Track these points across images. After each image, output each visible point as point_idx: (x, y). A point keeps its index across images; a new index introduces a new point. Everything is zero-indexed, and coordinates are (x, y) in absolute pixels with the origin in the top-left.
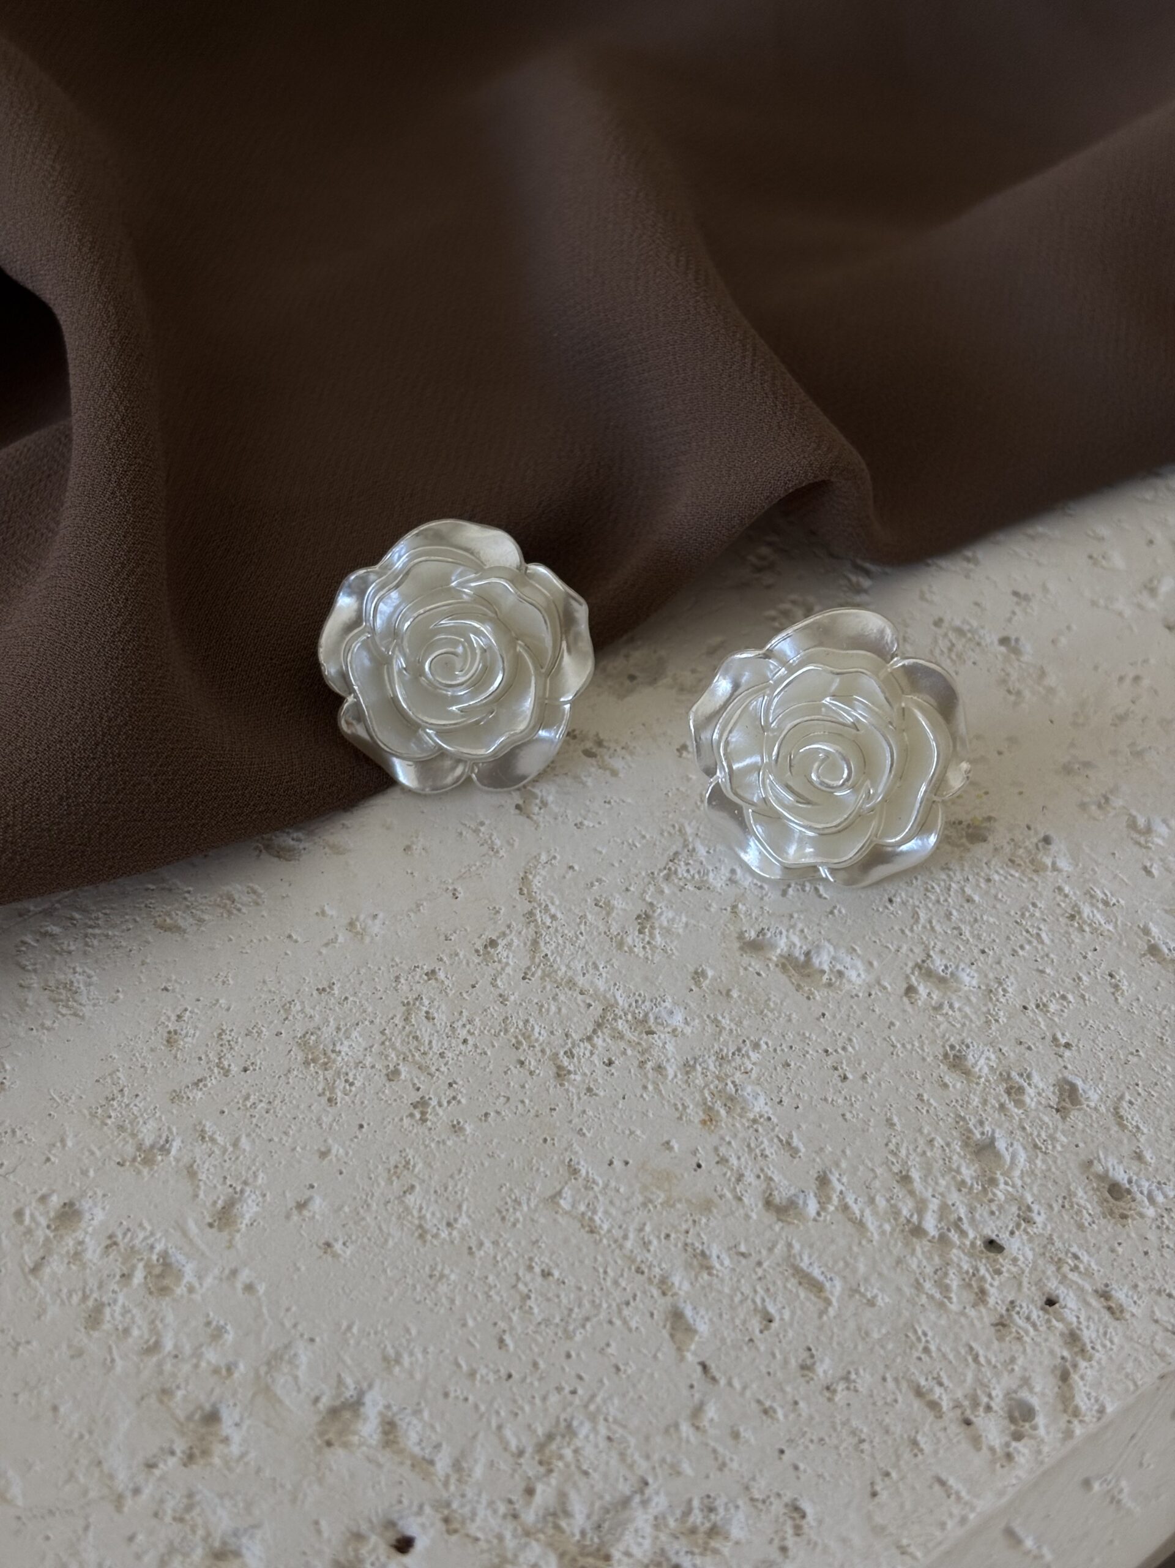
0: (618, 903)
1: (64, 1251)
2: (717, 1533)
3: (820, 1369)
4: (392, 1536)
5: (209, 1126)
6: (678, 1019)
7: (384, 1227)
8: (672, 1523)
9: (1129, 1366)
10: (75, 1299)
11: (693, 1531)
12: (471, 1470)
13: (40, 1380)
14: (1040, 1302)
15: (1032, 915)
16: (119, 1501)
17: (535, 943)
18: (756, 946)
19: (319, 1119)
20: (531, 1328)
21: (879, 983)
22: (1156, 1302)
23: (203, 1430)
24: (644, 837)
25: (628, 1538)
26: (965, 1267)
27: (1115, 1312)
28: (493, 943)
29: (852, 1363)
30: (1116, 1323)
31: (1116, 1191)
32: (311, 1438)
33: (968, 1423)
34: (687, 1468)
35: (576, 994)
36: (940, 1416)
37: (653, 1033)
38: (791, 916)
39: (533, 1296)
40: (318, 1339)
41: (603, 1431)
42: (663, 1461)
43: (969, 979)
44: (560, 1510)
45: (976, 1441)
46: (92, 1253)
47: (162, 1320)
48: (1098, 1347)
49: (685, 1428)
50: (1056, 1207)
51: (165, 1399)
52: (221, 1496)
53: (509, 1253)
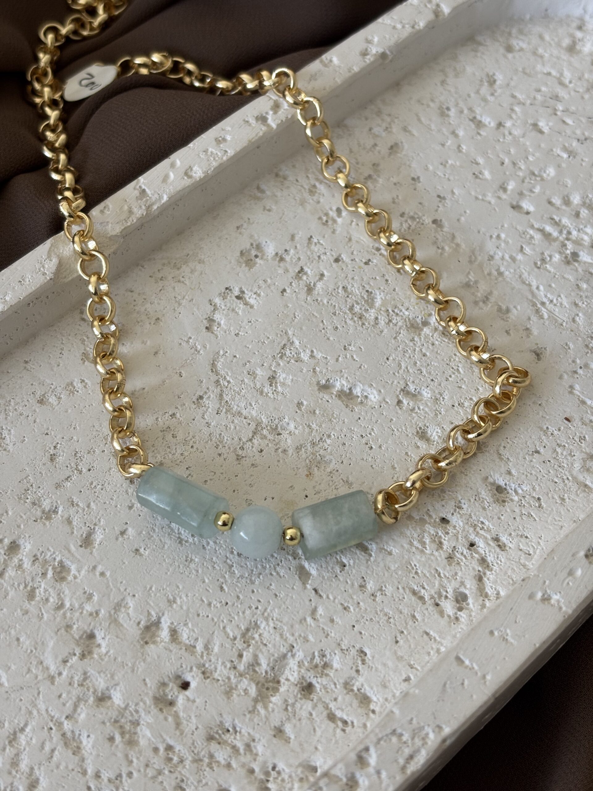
0: (259, 372)
1: (13, 565)
2: (327, 666)
3: (368, 587)
4: (179, 682)
5: (75, 500)
6: (292, 426)
7: (162, 539)
8: (306, 664)
9: (509, 572)
10: (21, 587)
11: (316, 666)
12: (213, 648)
13: (9, 627)
14: (467, 547)
15: (455, 360)
16: (52, 679)
17: (221, 395)
18: (326, 387)
19: (127, 491)
20: (235, 580)
21: (384, 400)
22: (520, 541)
23: (87, 643)
24: (268, 338)
25: (287, 672)
26: (432, 532)
27: (502, 547)
28: (201, 397)
29: (383, 582)
30: (502, 552)
31: (499, 489)
32: (138, 641)
33: (437, 605)
34: (311, 638)
35: (243, 419)
36: (424, 603)
37: (279, 434)
38: (341, 371)
39: (234, 565)
40: (137, 595)
41: (272, 625)
42: (300, 636)
43: (426, 394)
44: (255, 663)
45: (442, 613)
46: (27, 564)
47: (63, 593)
48: (495, 564)
49: (309, 619)
50: (472, 500)
51: (69, 630)
52: (99, 673)
53: (221, 546)
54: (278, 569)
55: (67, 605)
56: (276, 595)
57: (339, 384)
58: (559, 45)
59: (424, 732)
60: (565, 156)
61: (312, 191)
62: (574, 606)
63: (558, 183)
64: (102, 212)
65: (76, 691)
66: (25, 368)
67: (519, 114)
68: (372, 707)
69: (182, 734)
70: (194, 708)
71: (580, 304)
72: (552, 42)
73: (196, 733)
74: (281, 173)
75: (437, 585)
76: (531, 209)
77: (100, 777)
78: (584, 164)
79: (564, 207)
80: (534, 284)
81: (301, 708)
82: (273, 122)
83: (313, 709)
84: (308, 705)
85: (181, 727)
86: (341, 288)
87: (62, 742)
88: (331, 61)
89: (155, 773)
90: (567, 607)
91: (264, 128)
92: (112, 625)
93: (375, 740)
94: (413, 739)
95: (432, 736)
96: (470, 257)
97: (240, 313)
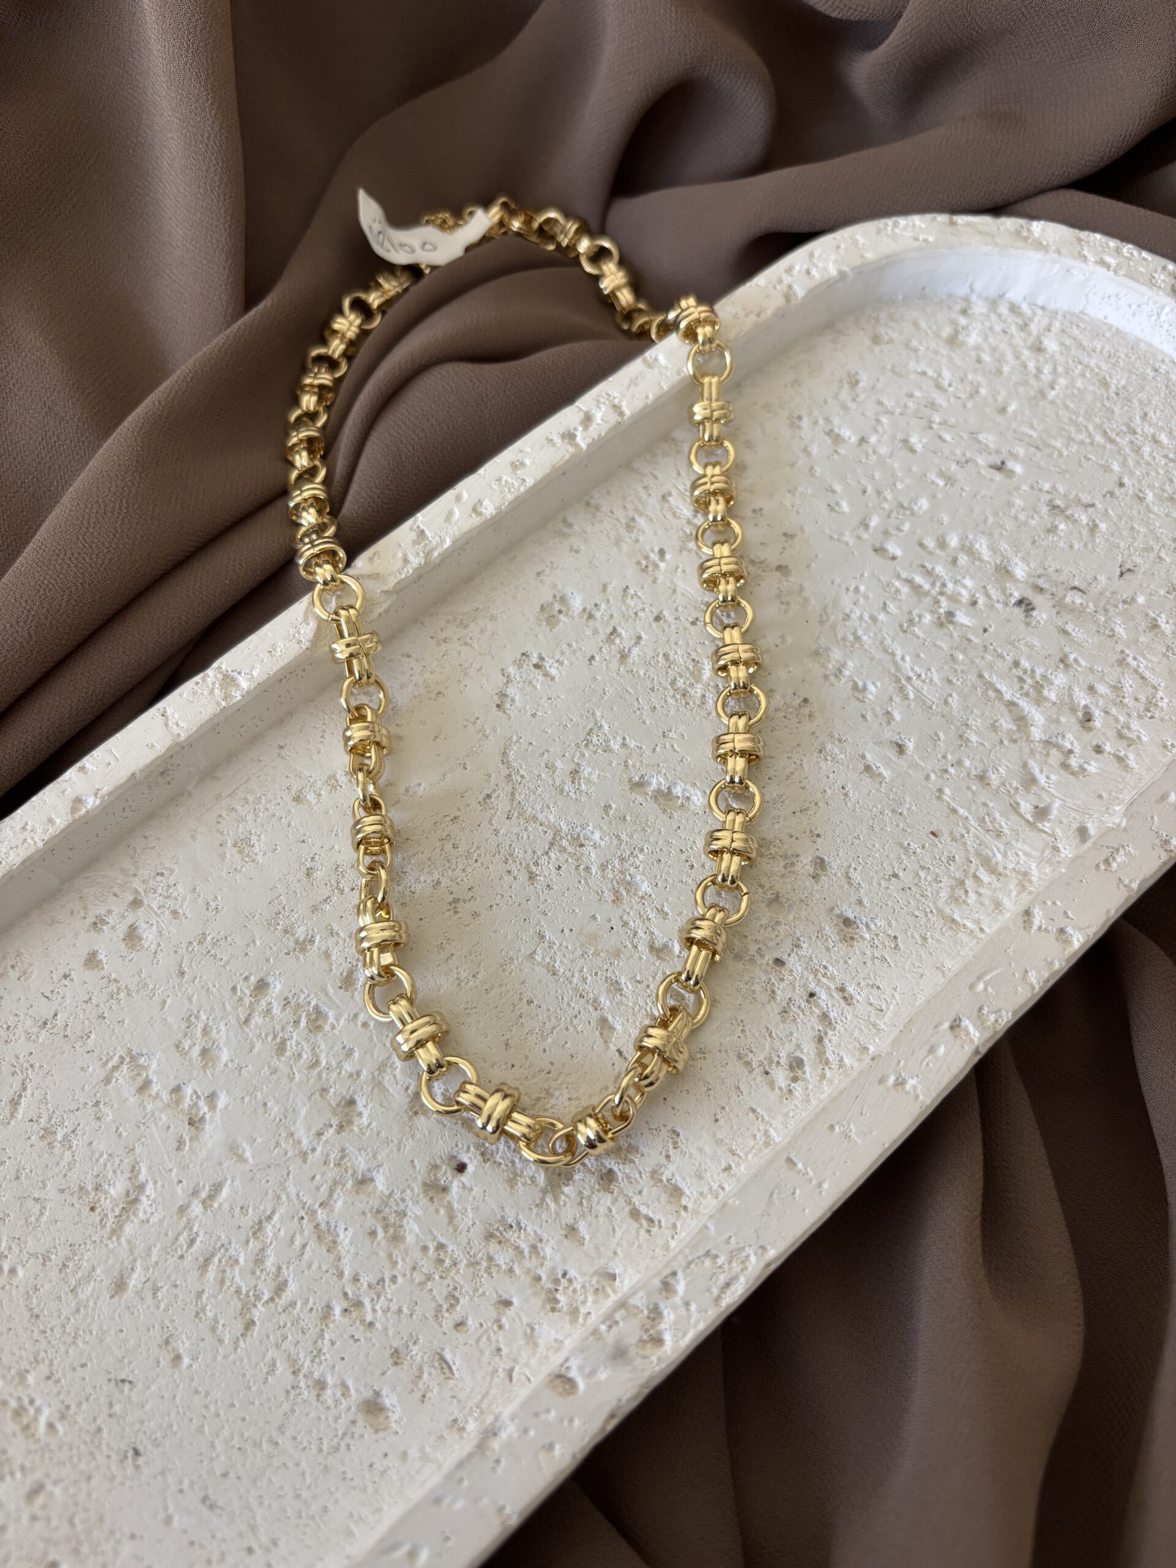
54: (575, 1022)
55: (324, 1063)
56: (572, 1056)
57: (656, 782)
58: (937, 335)
59: (744, 1254)
60: (941, 483)
61: (630, 525)
62: (934, 1095)
63: (932, 519)
64: (371, 559)
65: (332, 1172)
66: (279, 755)
67: (886, 427)
68: (684, 1202)
69: (456, 1231)
70: (471, 1198)
71: (954, 681)
72: (929, 332)
73: (472, 1230)
74: (593, 502)
75: (767, 1047)
76: (898, 553)
77: (358, 1280)
78: (964, 494)
79: (938, 552)
80: (899, 653)
81: (598, 1202)
82: (582, 441)
83: (613, 1204)
84: (607, 1199)
85: (455, 1222)
86: (661, 656)
87: (315, 1236)
88: (656, 360)
89: (423, 1278)
90: (924, 1094)
91: (571, 449)
92: (376, 1090)
93: (684, 1263)
94: (730, 1262)
95: (753, 1259)
96: (821, 616)
97: (539, 687)
